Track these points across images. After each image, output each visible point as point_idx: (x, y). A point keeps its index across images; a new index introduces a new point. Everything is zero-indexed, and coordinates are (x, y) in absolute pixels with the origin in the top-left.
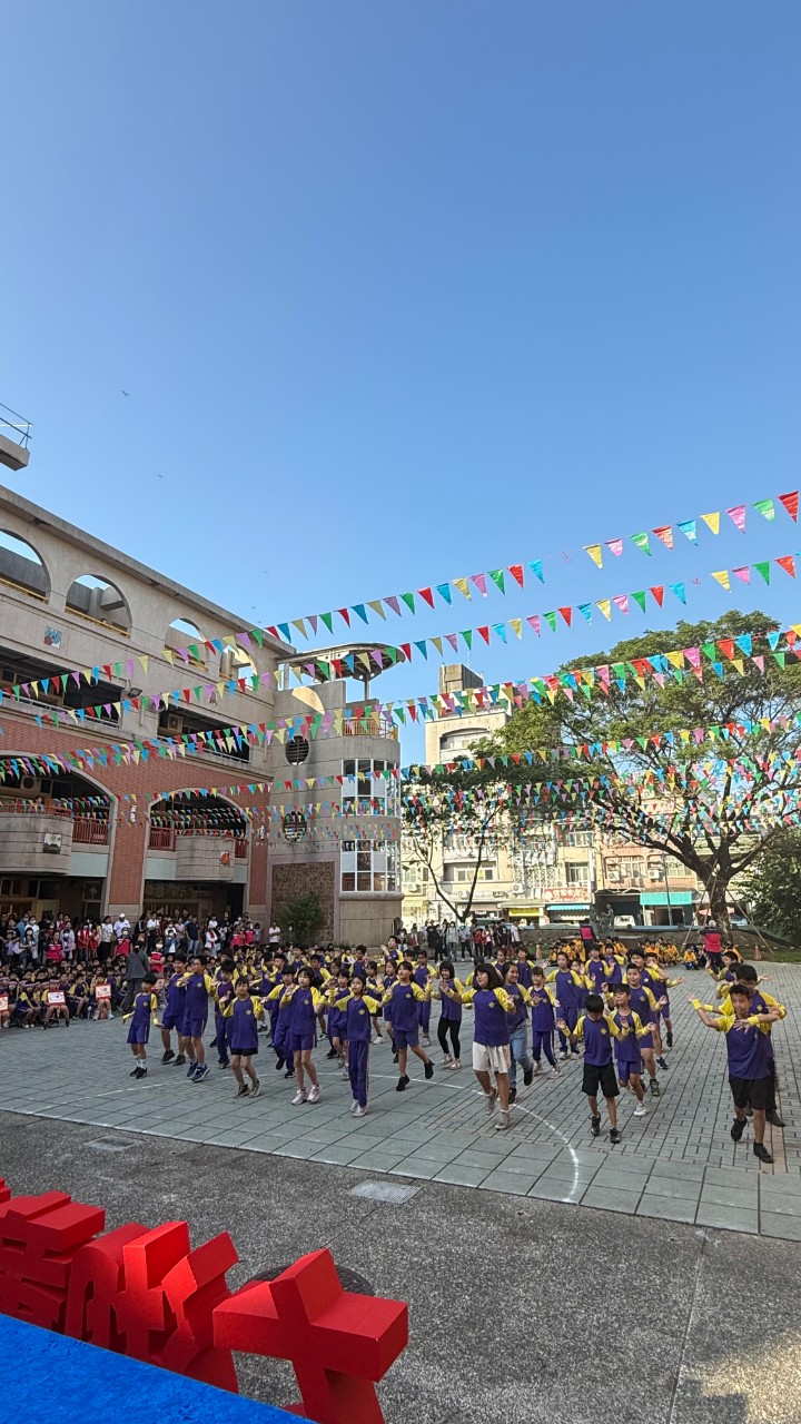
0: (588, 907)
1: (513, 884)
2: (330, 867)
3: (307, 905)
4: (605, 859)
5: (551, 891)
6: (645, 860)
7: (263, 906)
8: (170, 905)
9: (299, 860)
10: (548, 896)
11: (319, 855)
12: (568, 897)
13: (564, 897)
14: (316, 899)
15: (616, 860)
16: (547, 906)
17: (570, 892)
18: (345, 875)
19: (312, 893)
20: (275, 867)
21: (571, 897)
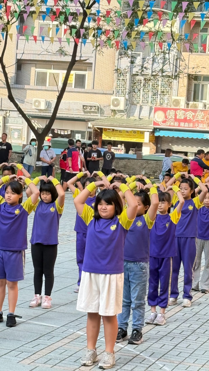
10: (159, 117)
13: (179, 121)
16: (155, 130)
17: (190, 115)
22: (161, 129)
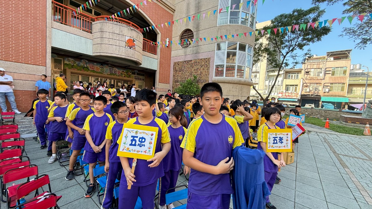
0: (296, 100)
1: (264, 91)
2: (207, 61)
3: (191, 84)
4: (303, 84)
5: (282, 93)
6: (322, 85)
7: (168, 85)
8: (114, 79)
9: (188, 58)
10: (280, 95)
11: (200, 55)
12: (289, 96)
13: (287, 96)
14: (198, 82)
15: (308, 84)
16: (279, 98)
17: (287, 94)
18: (217, 67)
19: (195, 77)
20: (175, 63)
21: (290, 96)
22: (280, 98)
